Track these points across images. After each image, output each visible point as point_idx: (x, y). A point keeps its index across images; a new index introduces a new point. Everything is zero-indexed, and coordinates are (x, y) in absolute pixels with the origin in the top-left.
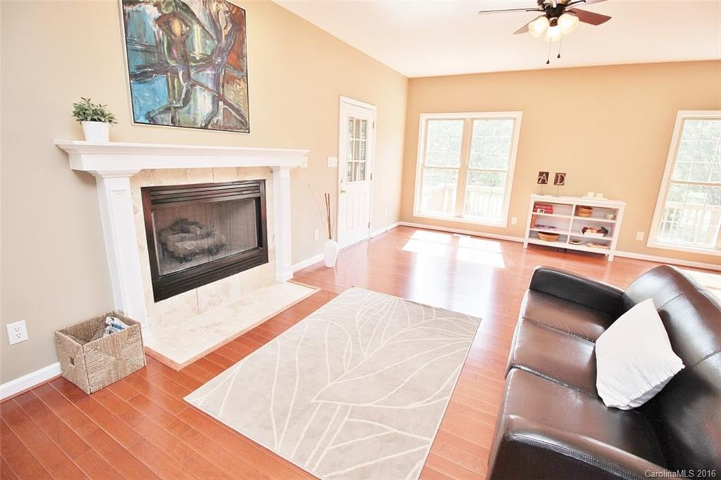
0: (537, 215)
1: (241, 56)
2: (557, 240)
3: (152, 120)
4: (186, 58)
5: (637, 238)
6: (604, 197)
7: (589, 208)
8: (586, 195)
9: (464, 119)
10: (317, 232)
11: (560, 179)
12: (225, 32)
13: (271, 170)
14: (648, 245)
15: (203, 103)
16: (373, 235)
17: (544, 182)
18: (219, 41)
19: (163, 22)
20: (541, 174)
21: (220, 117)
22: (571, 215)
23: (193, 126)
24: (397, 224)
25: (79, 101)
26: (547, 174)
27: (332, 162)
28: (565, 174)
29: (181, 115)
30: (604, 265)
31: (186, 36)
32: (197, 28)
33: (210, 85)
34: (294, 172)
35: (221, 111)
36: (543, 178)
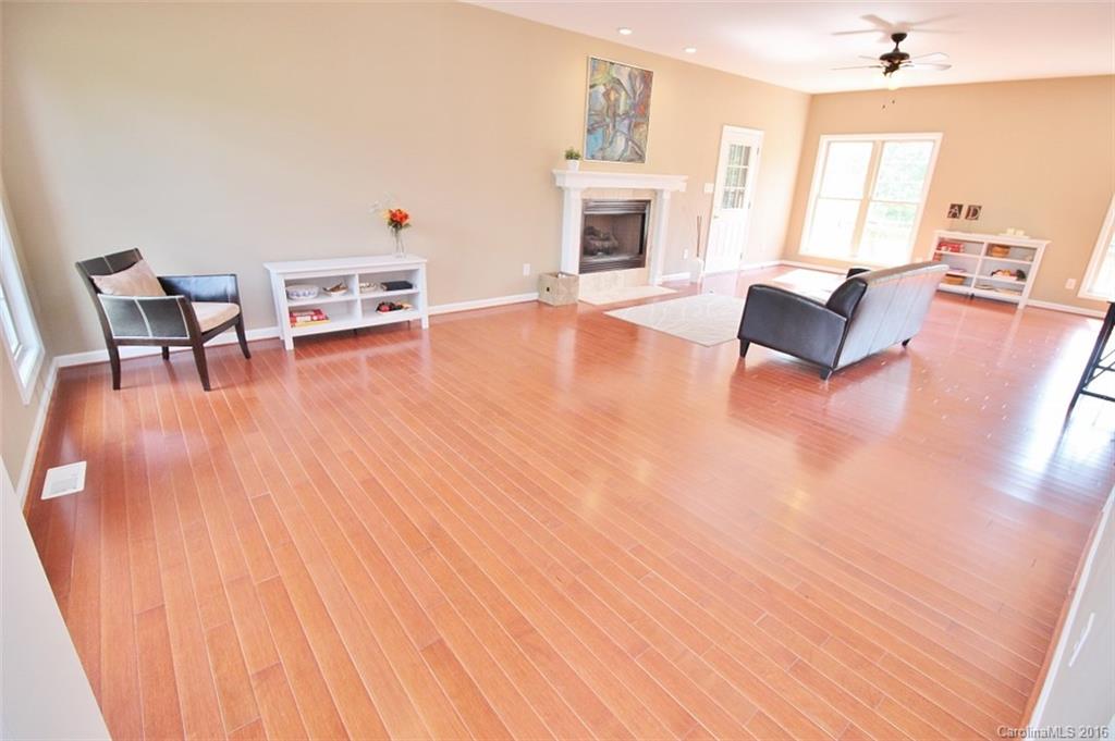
0: (941, 255)
1: (646, 106)
2: (961, 284)
3: (593, 157)
4: (615, 115)
5: (1067, 287)
6: (1025, 234)
7: (1008, 247)
8: (1005, 232)
9: (874, 142)
10: (686, 251)
11: (974, 212)
12: (638, 93)
13: (655, 192)
14: (1080, 295)
15: (620, 143)
16: (745, 267)
17: (954, 216)
18: (634, 98)
19: (607, 95)
20: (953, 206)
21: (628, 153)
22: (979, 254)
23: (612, 159)
24: (778, 262)
25: (568, 149)
26: (960, 207)
27: (708, 188)
28: (980, 207)
29: (608, 152)
30: (1013, 313)
31: (617, 100)
32: (623, 93)
33: (625, 131)
34: (675, 194)
35: (629, 148)
36: (955, 210)
